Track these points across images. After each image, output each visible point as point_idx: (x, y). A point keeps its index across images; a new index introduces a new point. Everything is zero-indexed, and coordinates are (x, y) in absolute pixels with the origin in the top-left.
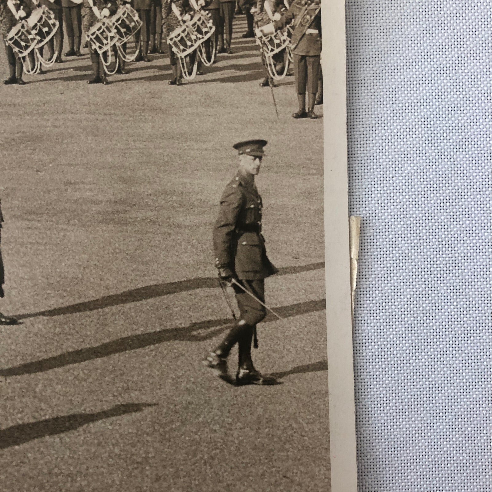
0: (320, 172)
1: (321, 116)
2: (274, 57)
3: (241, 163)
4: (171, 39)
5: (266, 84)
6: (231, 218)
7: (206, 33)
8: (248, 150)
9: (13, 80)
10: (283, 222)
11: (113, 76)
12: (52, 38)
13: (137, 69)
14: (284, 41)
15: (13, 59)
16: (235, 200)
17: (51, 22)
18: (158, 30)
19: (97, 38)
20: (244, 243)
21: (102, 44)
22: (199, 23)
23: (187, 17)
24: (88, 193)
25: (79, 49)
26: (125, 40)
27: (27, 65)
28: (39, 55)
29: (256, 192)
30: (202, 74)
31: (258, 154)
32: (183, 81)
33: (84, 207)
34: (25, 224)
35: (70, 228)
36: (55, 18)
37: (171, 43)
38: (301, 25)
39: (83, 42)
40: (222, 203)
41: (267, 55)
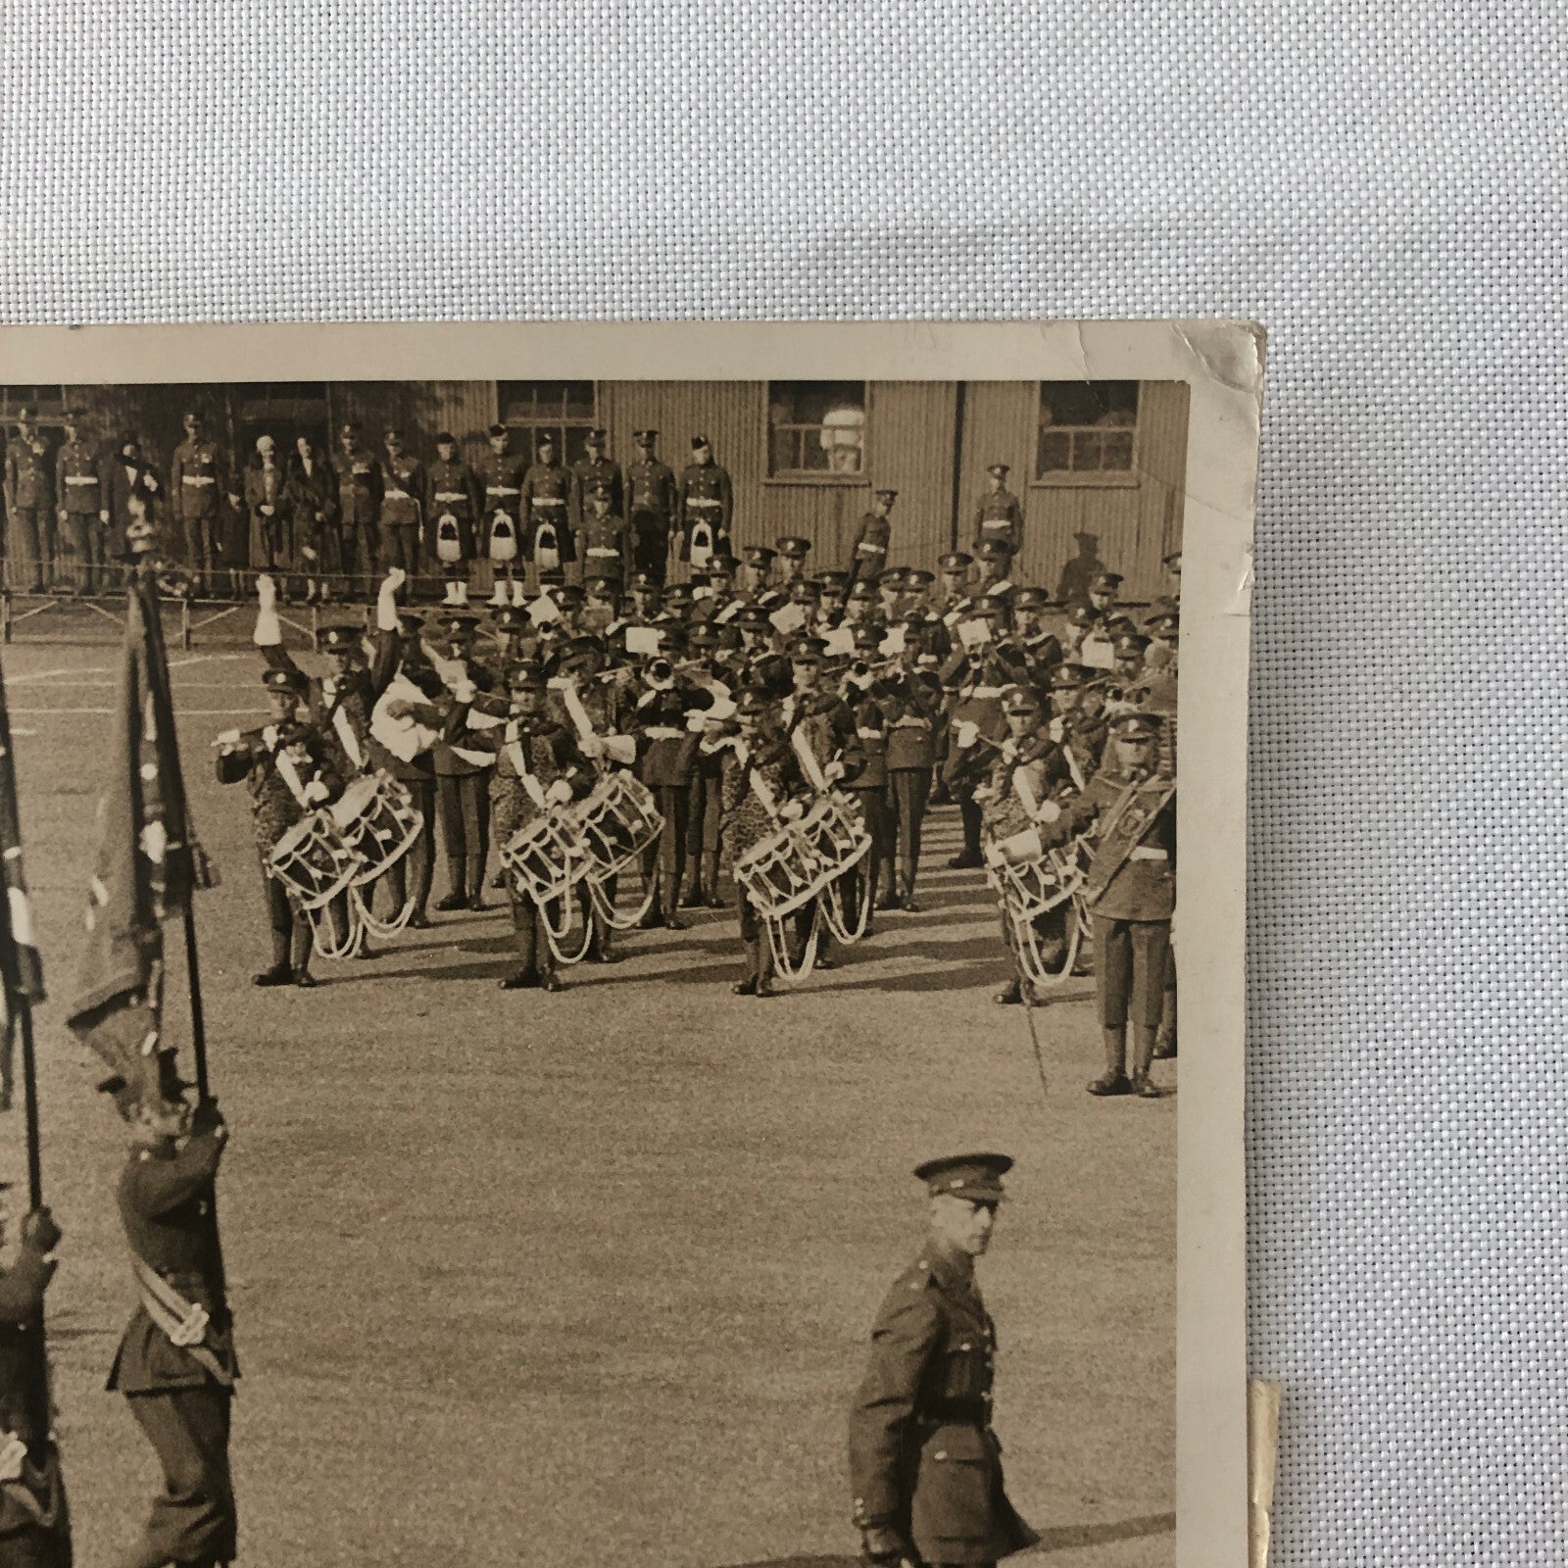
0: (1167, 1250)
1: (1171, 1092)
2: (1039, 923)
3: (937, 1221)
4: (746, 869)
5: (1013, 997)
6: (902, 1379)
7: (846, 853)
8: (958, 1184)
9: (282, 975)
10: (1057, 1395)
11: (574, 969)
12: (402, 859)
13: (644, 951)
14: (1069, 879)
15: (284, 917)
16: (917, 1327)
17: (400, 815)
18: (709, 841)
19: (534, 863)
20: (940, 1456)
21: (547, 876)
22: (825, 825)
23: (793, 808)
24: (489, 1303)
25: (478, 891)
26: (614, 868)
27: (325, 934)
28: (360, 906)
29: (978, 1304)
30: (829, 966)
31: (988, 1194)
32: (775, 984)
33: (477, 1343)
34: (303, 1385)
35: (434, 1401)
36: (414, 805)
37: (746, 879)
38: (1119, 835)
39: (492, 872)
40: (876, 1335)
41: (1017, 918)
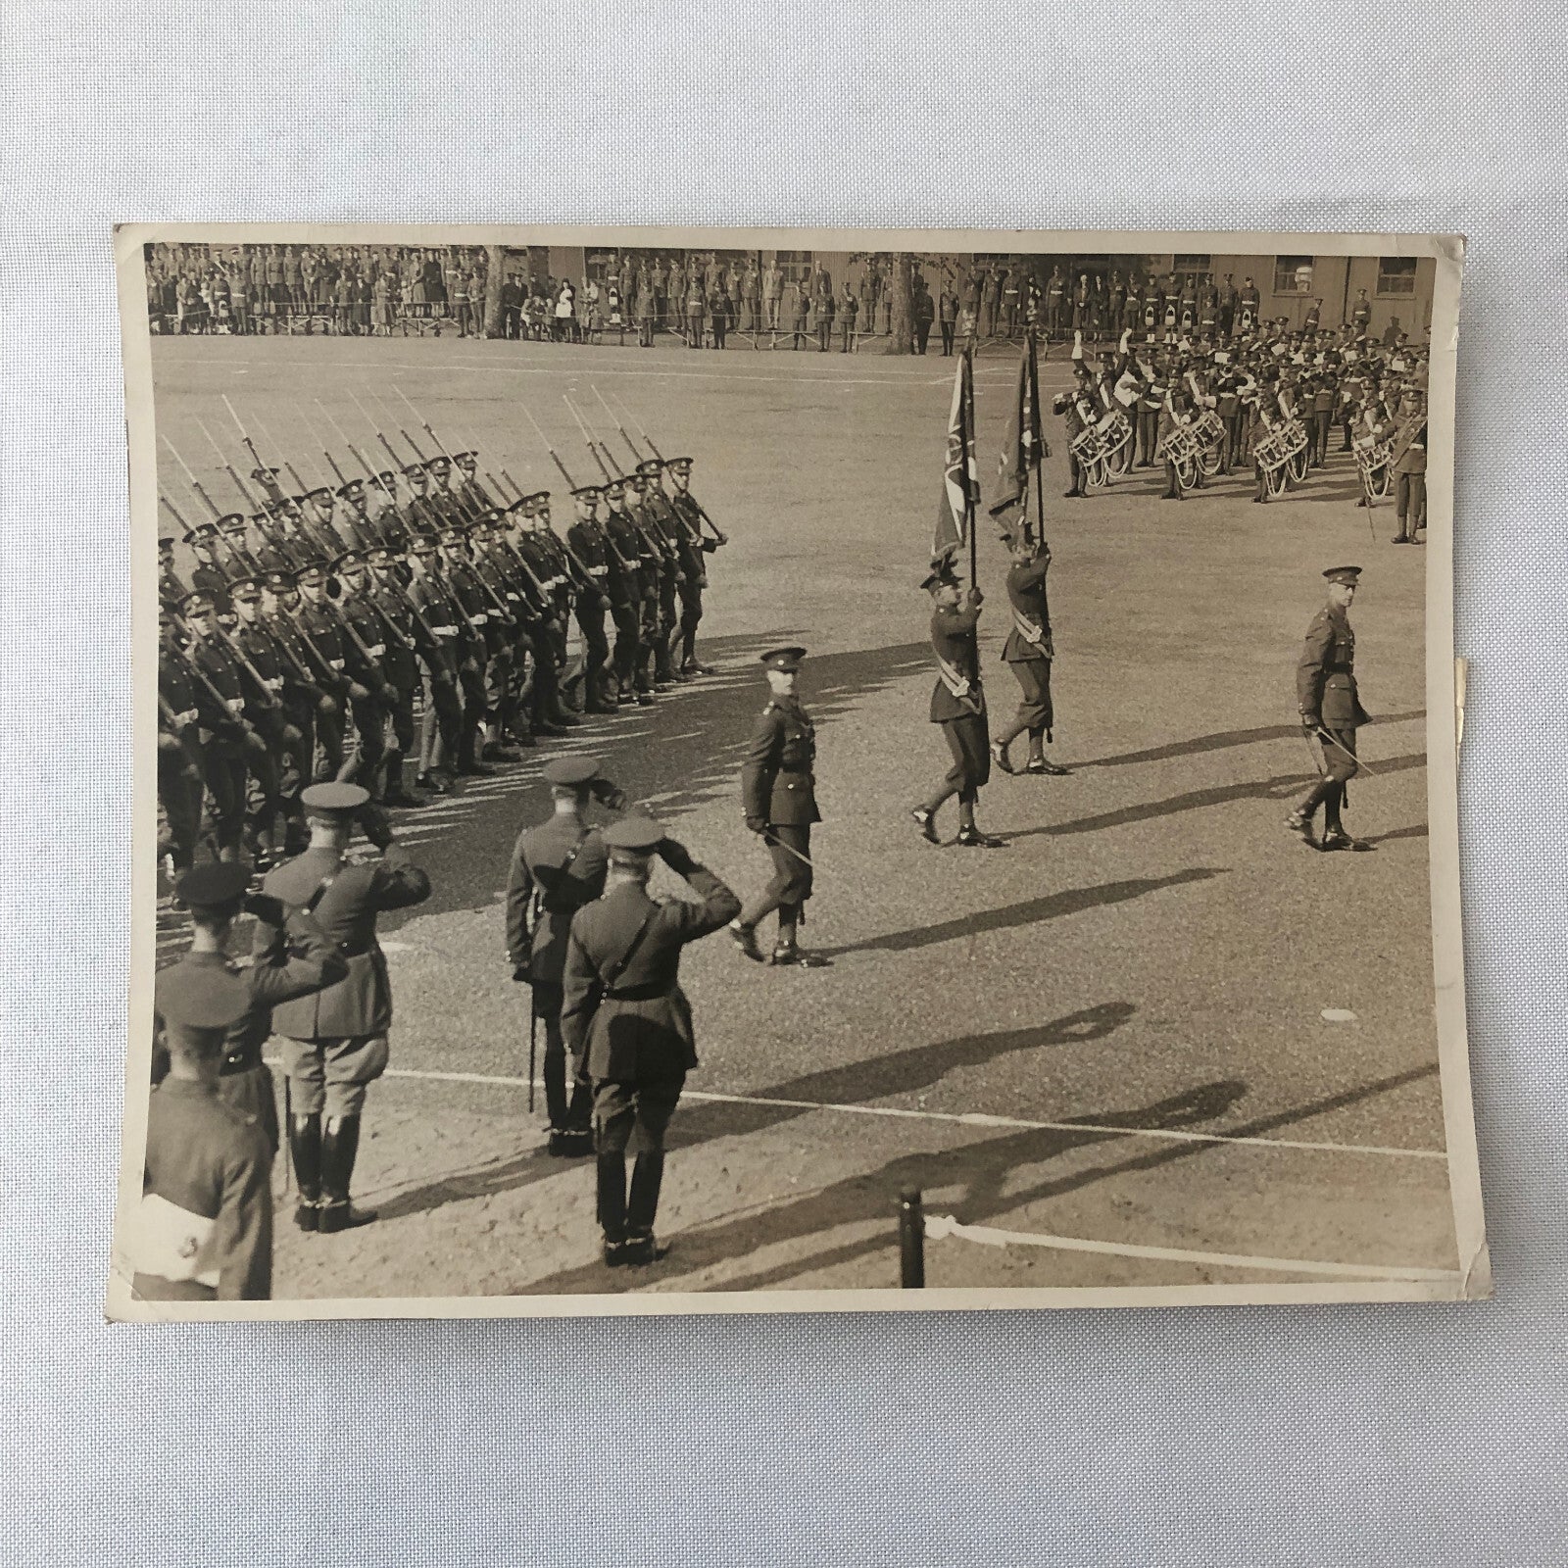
0: (1422, 606)
1: (1424, 542)
2: (1373, 474)
3: (1332, 593)
4: (1258, 451)
5: (1362, 504)
6: (1318, 656)
7: (1298, 445)
8: (1340, 578)
9: (1075, 493)
10: (1379, 663)
11: (1189, 491)
12: (1123, 446)
13: (1217, 484)
14: (1385, 456)
15: (1077, 469)
16: (1324, 636)
17: (1123, 428)
18: (1244, 440)
19: (1175, 448)
20: (1333, 686)
21: (1179, 454)
22: (1290, 434)
23: (1277, 426)
24: (1154, 625)
25: (1152, 457)
26: (1206, 450)
27: (1092, 476)
28: (1106, 465)
29: (1348, 626)
30: (1290, 491)
31: (1352, 583)
32: (1269, 498)
33: (1149, 641)
34: (1079, 658)
35: (1131, 665)
36: (1129, 424)
37: (1258, 455)
38: (1405, 438)
39: (1158, 452)
40: (1307, 638)
41: (1365, 472)
